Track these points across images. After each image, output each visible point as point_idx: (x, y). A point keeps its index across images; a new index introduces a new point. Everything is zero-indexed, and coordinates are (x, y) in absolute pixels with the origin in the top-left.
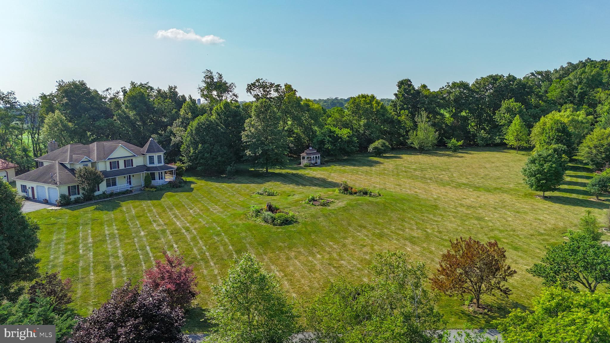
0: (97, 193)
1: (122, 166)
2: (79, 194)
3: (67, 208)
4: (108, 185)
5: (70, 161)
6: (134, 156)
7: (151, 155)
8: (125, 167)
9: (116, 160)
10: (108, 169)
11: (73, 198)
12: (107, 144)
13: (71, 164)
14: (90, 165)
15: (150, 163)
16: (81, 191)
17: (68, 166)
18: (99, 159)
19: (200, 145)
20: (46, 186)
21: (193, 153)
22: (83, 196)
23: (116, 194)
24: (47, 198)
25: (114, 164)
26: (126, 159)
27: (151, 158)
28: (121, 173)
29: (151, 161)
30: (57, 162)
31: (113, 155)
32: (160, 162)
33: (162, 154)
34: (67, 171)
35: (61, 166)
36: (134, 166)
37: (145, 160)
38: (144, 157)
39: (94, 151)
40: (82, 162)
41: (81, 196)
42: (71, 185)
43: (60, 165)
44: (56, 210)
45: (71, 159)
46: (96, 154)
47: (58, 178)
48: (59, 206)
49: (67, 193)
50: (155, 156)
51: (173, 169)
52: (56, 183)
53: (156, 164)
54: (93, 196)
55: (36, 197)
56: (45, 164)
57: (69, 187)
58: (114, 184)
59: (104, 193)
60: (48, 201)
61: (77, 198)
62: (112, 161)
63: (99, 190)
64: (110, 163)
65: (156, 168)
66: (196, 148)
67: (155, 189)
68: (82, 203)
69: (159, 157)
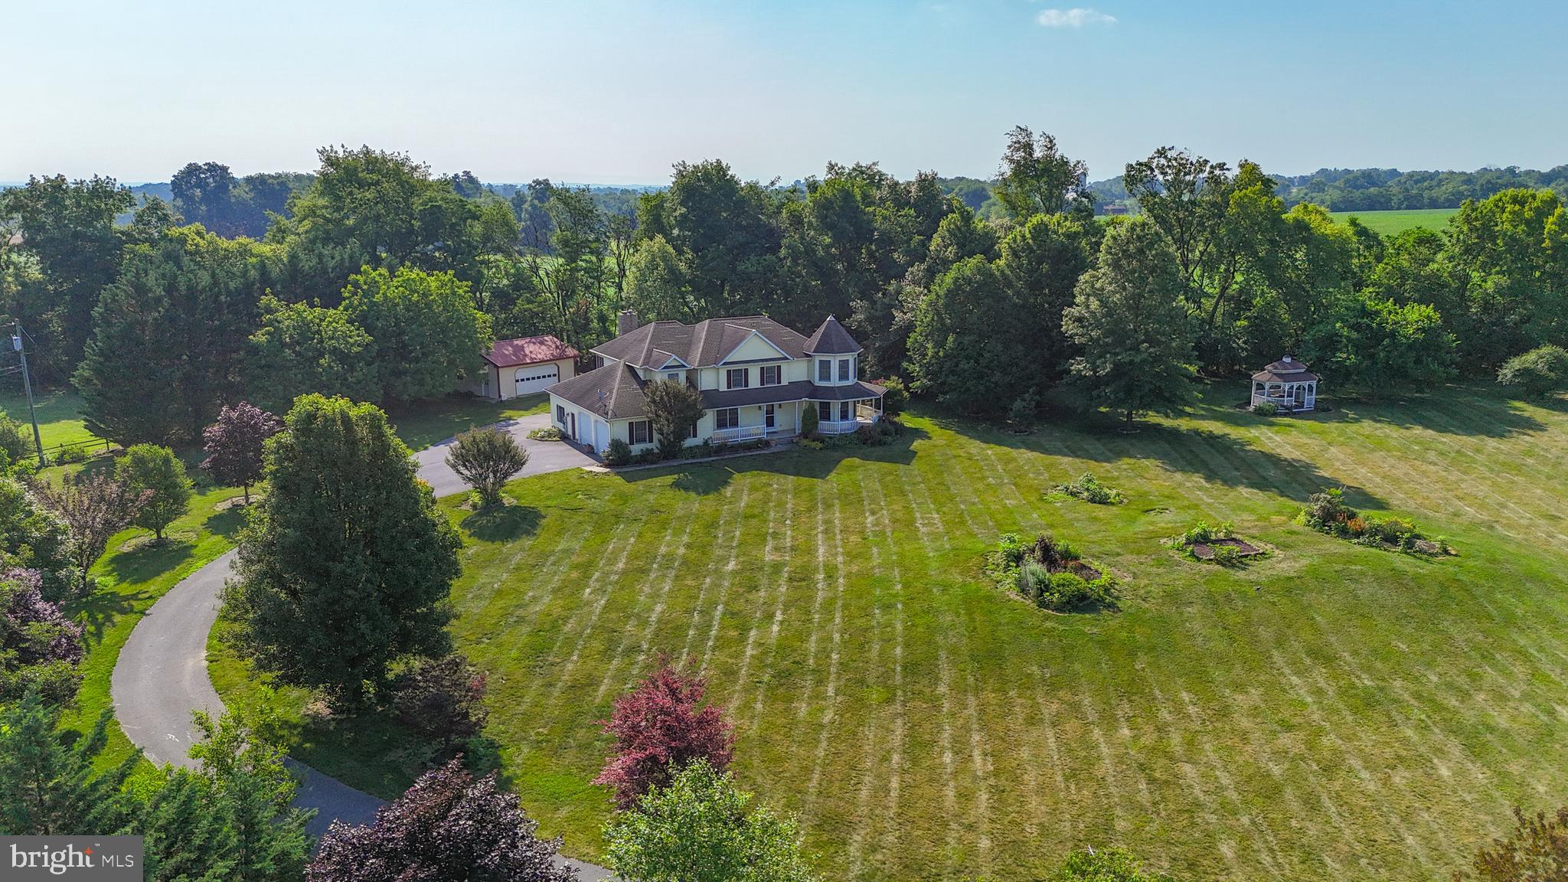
0: (689, 442)
1: (754, 381)
2: (651, 441)
3: (618, 474)
4: (721, 424)
5: (644, 364)
6: (787, 359)
7: (825, 357)
8: (762, 383)
9: (742, 367)
10: (723, 388)
11: (636, 449)
12: (730, 325)
13: (646, 370)
14: (682, 376)
15: (821, 379)
16: (656, 436)
17: (641, 374)
18: (705, 362)
19: (951, 339)
20: (593, 417)
21: (933, 357)
22: (659, 446)
23: (732, 447)
24: (594, 444)
25: (737, 376)
26: (766, 365)
27: (825, 366)
28: (752, 398)
29: (825, 373)
30: (622, 363)
31: (735, 356)
32: (844, 376)
33: (850, 357)
34: (635, 386)
35: (628, 374)
36: (784, 382)
37: (810, 371)
38: (809, 361)
39: (700, 342)
40: (665, 368)
41: (654, 446)
42: (634, 420)
43: (626, 369)
44: (597, 474)
45: (646, 362)
46: (700, 349)
47: (612, 401)
48: (606, 466)
49: (625, 438)
50: (835, 361)
51: (873, 398)
52: (607, 414)
53: (835, 381)
54: (681, 450)
55: (577, 437)
56: (607, 363)
57: (631, 424)
58: (735, 423)
59: (706, 443)
60: (593, 449)
61: (647, 449)
62: (732, 367)
63: (695, 436)
64: (729, 372)
65: (831, 392)
66: (940, 344)
67: (821, 445)
68: (652, 463)
69: (844, 365)
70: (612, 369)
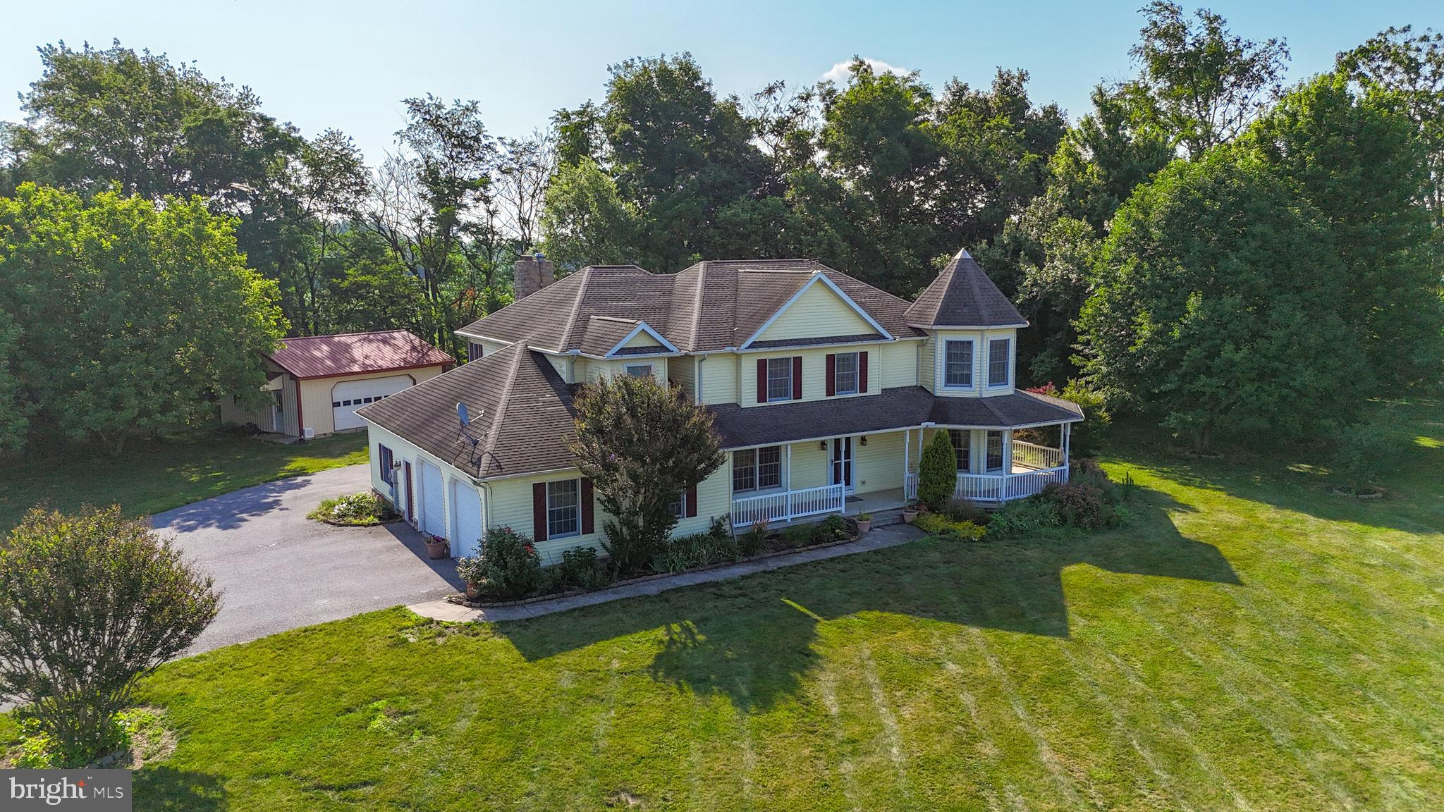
0: (684, 528)
1: (814, 388)
2: (588, 529)
3: (502, 628)
4: (742, 483)
5: (570, 346)
6: (879, 336)
7: (959, 334)
8: (830, 392)
9: (789, 353)
10: (749, 399)
11: (551, 551)
12: (750, 273)
13: (574, 360)
14: (660, 371)
15: (951, 379)
16: (601, 516)
17: (562, 369)
18: (709, 340)
19: (1193, 302)
20: (448, 471)
21: (1150, 341)
22: (608, 544)
23: (775, 535)
24: (449, 536)
25: (778, 374)
26: (839, 350)
27: (959, 356)
28: (809, 422)
29: (958, 371)
30: (520, 347)
31: (773, 329)
32: (997, 376)
33: (1008, 333)
34: (550, 396)
35: (532, 370)
36: (874, 389)
37: (922, 365)
38: (921, 345)
39: (690, 301)
40: (622, 351)
41: (594, 541)
42: (549, 477)
43: (529, 362)
44: (443, 629)
45: (577, 337)
46: (695, 316)
47: (493, 432)
48: (473, 602)
49: (524, 526)
50: (981, 341)
51: (1069, 421)
52: (477, 464)
53: (981, 387)
54: (663, 549)
55: (416, 516)
56: (488, 352)
57: (538, 489)
58: (772, 478)
59: (717, 530)
60: (446, 546)
61: (579, 551)
62: (767, 354)
63: (692, 512)
64: (762, 364)
65: (978, 410)
66: (1169, 313)
67: (981, 530)
68: (595, 588)
69: (998, 348)
70: (499, 363)
